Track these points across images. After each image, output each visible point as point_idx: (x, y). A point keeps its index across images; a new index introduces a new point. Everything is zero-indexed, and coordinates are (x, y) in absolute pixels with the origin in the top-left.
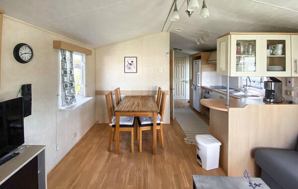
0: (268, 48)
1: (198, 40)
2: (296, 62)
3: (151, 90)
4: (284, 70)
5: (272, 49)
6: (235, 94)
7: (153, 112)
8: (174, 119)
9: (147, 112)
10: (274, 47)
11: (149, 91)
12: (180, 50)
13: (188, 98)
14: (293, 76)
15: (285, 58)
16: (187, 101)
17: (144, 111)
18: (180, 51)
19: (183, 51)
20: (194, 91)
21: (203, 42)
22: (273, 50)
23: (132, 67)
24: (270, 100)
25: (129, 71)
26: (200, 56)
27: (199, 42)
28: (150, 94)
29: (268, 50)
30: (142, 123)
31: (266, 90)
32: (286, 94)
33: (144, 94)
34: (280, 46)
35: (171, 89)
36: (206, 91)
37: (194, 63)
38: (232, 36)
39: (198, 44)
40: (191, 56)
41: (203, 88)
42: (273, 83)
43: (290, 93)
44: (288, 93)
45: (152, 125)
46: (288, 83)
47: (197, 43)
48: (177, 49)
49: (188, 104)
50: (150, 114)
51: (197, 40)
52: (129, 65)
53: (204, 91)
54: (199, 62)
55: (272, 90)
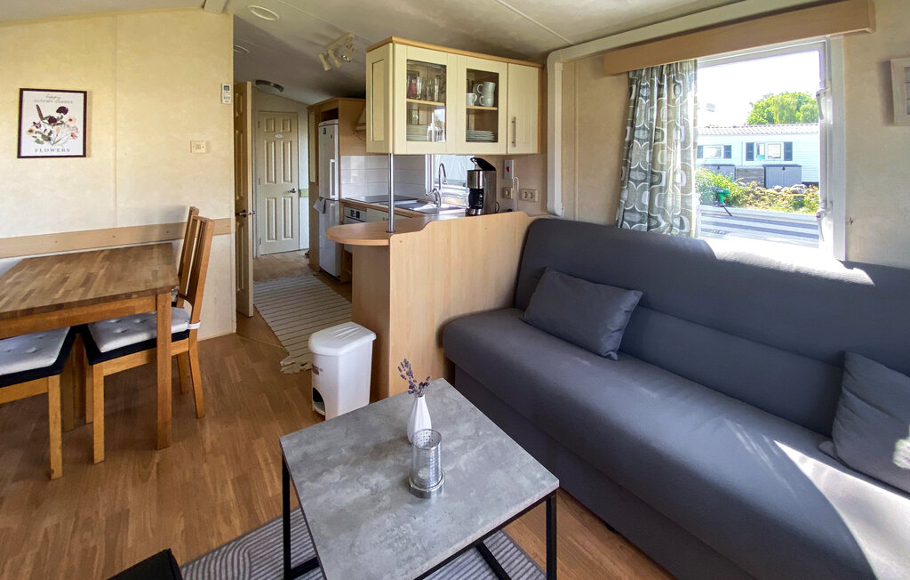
0: (470, 90)
1: (326, 57)
2: (514, 122)
3: (156, 222)
4: (495, 140)
5: (477, 94)
6: (415, 209)
7: (155, 293)
8: (251, 313)
9: (128, 296)
10: (481, 88)
11: (148, 228)
12: (277, 86)
13: (305, 244)
14: (509, 152)
15: (496, 113)
16: (303, 253)
17: (115, 298)
18: (277, 91)
19: (287, 93)
20: (322, 217)
21: (337, 63)
22: (480, 95)
23: (60, 133)
24: (477, 212)
25: (46, 148)
26: (337, 110)
27: (329, 64)
28: (154, 238)
29: (471, 94)
30: (106, 347)
31: (471, 190)
32: (503, 196)
33: (122, 243)
34: (491, 85)
35: (241, 214)
36: (352, 212)
37: (321, 130)
38: (397, 46)
39: (326, 69)
40: (311, 108)
41: (345, 203)
42: (481, 172)
43: (509, 193)
44: (505, 193)
45: (150, 345)
46: (506, 171)
47: (322, 65)
48: (267, 83)
49: (305, 262)
50: (141, 305)
51: (321, 57)
52: (46, 127)
53: (348, 211)
54: (335, 127)
55: (479, 189)
